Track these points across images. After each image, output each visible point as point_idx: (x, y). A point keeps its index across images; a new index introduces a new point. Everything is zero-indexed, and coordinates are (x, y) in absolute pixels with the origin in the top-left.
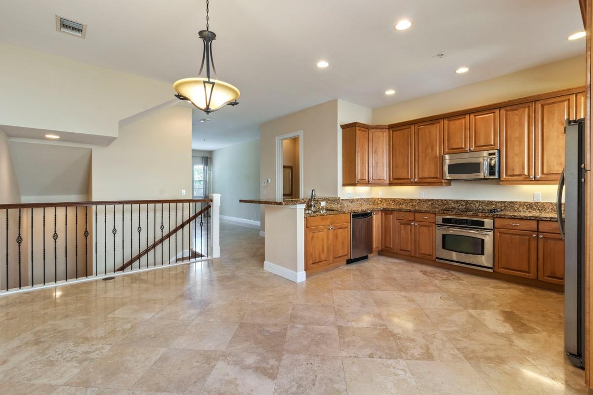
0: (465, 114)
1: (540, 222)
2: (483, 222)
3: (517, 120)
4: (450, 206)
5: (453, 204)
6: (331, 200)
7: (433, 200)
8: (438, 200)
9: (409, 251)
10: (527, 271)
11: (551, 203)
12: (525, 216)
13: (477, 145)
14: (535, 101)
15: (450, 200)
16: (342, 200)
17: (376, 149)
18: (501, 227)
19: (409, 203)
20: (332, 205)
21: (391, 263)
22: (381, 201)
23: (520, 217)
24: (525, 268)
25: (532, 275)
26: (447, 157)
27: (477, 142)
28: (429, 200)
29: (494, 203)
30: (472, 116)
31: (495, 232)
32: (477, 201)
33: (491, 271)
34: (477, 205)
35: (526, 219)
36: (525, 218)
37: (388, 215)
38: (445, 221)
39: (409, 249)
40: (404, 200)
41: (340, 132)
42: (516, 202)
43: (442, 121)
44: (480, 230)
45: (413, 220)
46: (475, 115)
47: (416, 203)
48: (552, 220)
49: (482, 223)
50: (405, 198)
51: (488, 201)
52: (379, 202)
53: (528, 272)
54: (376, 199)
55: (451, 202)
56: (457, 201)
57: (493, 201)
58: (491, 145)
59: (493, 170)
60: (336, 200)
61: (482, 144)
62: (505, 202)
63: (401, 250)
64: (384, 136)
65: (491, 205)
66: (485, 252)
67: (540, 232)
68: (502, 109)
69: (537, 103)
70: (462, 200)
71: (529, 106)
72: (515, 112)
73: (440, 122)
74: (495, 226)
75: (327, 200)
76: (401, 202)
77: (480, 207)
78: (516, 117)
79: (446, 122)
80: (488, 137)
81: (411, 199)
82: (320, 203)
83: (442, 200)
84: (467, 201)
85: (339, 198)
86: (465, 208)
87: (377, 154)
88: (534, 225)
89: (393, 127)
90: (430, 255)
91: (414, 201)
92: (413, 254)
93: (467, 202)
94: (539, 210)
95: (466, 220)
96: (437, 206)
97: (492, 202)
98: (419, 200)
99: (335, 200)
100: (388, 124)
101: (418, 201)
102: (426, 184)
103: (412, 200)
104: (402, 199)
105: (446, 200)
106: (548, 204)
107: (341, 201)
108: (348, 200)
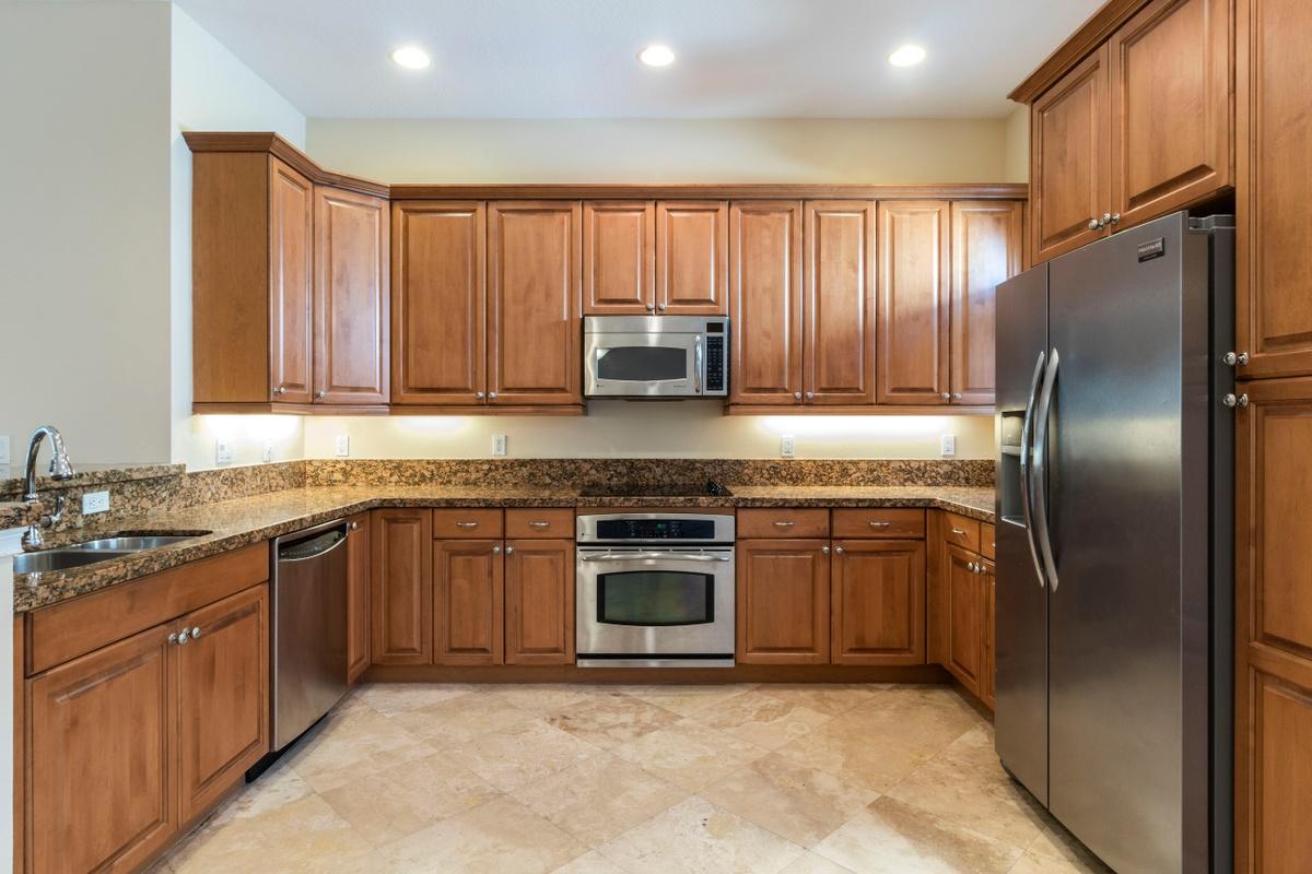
0: (644, 200)
1: (835, 513)
2: (711, 524)
3: (767, 242)
4: (586, 479)
5: (593, 472)
6: (138, 482)
7: (534, 461)
8: (549, 462)
9: (484, 650)
10: (810, 645)
11: (815, 462)
12: (806, 500)
13: (675, 298)
14: (805, 200)
15: (585, 461)
16: (194, 476)
17: (344, 267)
18: (754, 533)
19: (455, 473)
20: (146, 503)
21: (427, 709)
22: (345, 472)
23: (795, 504)
24: (805, 639)
25: (817, 657)
26: (594, 324)
27: (675, 287)
28: (523, 463)
29: (698, 465)
30: (662, 207)
31: (739, 550)
32: (658, 462)
33: (730, 663)
34: (659, 471)
35: (809, 508)
36: (806, 505)
37: (401, 527)
38: (604, 529)
39: (482, 641)
40: (439, 464)
41: (181, 164)
42: (747, 462)
43: (577, 208)
44: (702, 548)
45: (499, 535)
46: (670, 207)
47: (481, 474)
48: (860, 505)
49: (707, 529)
50: (442, 457)
51: (685, 461)
52: (338, 476)
53: (810, 650)
54: (325, 463)
55: (587, 466)
56: (606, 463)
57: (696, 461)
58: (709, 301)
59: (718, 372)
60: (163, 481)
61: (688, 294)
62: (724, 461)
63: (452, 650)
64: (372, 224)
65: (692, 470)
66: (717, 613)
67: (835, 539)
68: (733, 203)
69: (808, 204)
70: (618, 461)
71: (791, 211)
72: (764, 217)
73: (570, 211)
74: (740, 534)
75: (115, 482)
76: (427, 474)
77: (666, 479)
78: (765, 233)
79: (589, 210)
80: (703, 279)
81: (460, 462)
82: (78, 501)
83: (562, 461)
84: (632, 462)
85: (181, 468)
86: (627, 484)
87: (348, 292)
88: (820, 520)
89: (403, 197)
90: (556, 650)
91: (472, 469)
92: (497, 657)
93: (632, 465)
94: (791, 479)
95: (667, 522)
96: (548, 480)
97: (693, 462)
98: (489, 462)
99: (157, 480)
100: (388, 183)
101: (486, 467)
102: (529, 409)
103: (467, 463)
104: (428, 462)
105: (573, 461)
106: (809, 464)
107: (186, 482)
108: (216, 474)
